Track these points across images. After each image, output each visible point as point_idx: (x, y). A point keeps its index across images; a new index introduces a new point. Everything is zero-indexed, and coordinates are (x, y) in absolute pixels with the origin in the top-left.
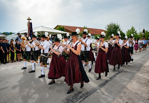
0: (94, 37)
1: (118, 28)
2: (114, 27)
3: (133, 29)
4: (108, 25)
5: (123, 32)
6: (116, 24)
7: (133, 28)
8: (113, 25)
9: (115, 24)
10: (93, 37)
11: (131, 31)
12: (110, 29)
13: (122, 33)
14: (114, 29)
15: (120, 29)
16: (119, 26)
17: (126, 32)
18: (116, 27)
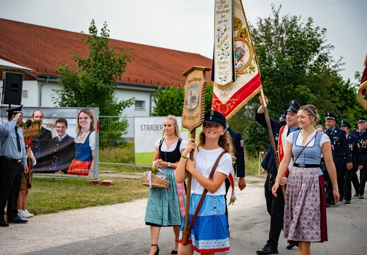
0: (146, 98)
1: (315, 50)
2: (289, 44)
5: (345, 80)
6: (302, 24)
8: (282, 31)
9: (294, 20)
10: (140, 104)
13: (339, 79)
14: (290, 54)
15: (323, 59)
16: (319, 35)
17: (357, 75)
18: (303, 43)
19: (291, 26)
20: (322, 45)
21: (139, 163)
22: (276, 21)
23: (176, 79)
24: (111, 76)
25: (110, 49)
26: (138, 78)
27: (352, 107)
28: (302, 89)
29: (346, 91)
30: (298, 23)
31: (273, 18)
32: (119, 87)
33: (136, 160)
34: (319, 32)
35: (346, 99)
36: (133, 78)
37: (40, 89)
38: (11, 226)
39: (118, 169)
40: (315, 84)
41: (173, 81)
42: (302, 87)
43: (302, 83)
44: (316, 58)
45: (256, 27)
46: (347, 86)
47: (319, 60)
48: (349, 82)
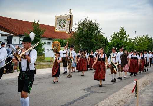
0: (51, 42)
1: (97, 29)
2: (90, 27)
3: (122, 32)
4: (78, 22)
7: (122, 30)
8: (87, 24)
9: (91, 21)
10: (49, 43)
11: (119, 35)
12: (82, 29)
13: (104, 38)
14: (90, 30)
15: (99, 32)
16: (98, 25)
17: (111, 36)
18: (93, 27)
19: (90, 23)
20: (99, 28)
21: (46, 60)
22: (86, 21)
23: (60, 36)
24: (39, 35)
25: (39, 28)
26: (49, 36)
27: (107, 45)
28: (93, 40)
29: (106, 41)
30: (92, 22)
31: (85, 20)
32: (42, 38)
33: (45, 59)
34: (98, 24)
35: (106, 43)
36: (47, 36)
37: (20, 39)
38: (9, 73)
39: (40, 62)
40: (96, 39)
41: (59, 37)
42: (93, 39)
43: (92, 38)
44: (97, 32)
45: (81, 23)
46: (106, 39)
47: (98, 32)
48: (106, 38)
